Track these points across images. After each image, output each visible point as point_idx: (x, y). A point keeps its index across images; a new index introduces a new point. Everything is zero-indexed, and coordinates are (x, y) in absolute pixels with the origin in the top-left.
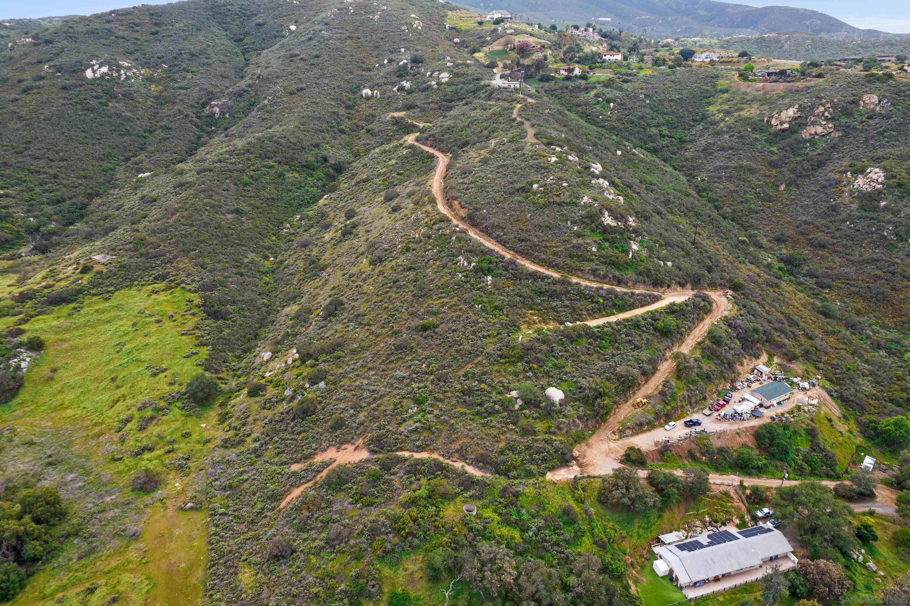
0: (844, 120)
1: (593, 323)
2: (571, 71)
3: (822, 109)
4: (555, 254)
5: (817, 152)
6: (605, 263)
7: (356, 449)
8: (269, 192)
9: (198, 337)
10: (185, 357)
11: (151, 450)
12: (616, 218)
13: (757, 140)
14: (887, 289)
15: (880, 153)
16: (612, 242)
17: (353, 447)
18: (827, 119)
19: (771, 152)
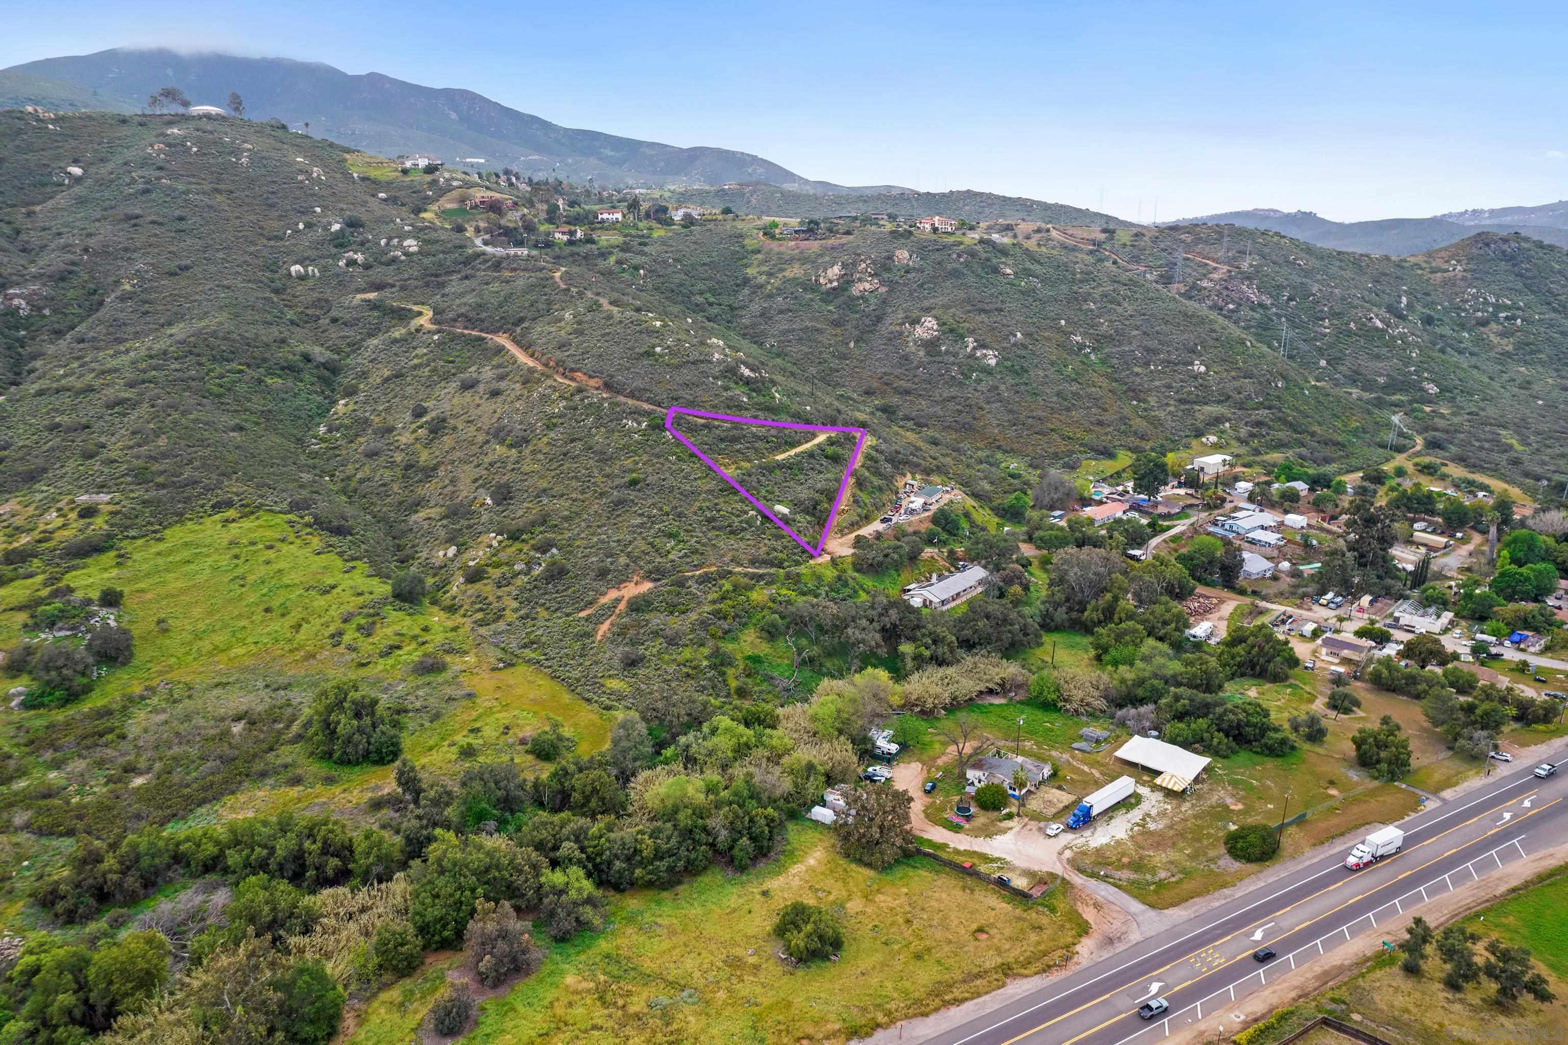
0: (886, 275)
1: (780, 457)
2: (572, 233)
3: (864, 265)
4: (714, 407)
5: (872, 308)
6: (761, 410)
7: (636, 584)
8: (257, 403)
9: (340, 554)
10: (346, 572)
11: (399, 647)
12: (752, 370)
13: (812, 300)
14: (969, 419)
15: (926, 304)
16: (758, 391)
17: (632, 584)
18: (871, 275)
19: (829, 311)
